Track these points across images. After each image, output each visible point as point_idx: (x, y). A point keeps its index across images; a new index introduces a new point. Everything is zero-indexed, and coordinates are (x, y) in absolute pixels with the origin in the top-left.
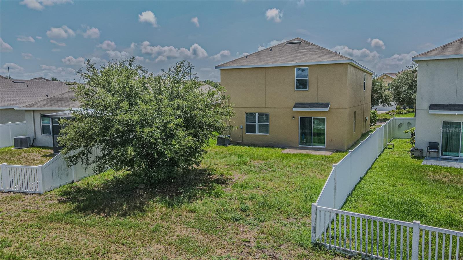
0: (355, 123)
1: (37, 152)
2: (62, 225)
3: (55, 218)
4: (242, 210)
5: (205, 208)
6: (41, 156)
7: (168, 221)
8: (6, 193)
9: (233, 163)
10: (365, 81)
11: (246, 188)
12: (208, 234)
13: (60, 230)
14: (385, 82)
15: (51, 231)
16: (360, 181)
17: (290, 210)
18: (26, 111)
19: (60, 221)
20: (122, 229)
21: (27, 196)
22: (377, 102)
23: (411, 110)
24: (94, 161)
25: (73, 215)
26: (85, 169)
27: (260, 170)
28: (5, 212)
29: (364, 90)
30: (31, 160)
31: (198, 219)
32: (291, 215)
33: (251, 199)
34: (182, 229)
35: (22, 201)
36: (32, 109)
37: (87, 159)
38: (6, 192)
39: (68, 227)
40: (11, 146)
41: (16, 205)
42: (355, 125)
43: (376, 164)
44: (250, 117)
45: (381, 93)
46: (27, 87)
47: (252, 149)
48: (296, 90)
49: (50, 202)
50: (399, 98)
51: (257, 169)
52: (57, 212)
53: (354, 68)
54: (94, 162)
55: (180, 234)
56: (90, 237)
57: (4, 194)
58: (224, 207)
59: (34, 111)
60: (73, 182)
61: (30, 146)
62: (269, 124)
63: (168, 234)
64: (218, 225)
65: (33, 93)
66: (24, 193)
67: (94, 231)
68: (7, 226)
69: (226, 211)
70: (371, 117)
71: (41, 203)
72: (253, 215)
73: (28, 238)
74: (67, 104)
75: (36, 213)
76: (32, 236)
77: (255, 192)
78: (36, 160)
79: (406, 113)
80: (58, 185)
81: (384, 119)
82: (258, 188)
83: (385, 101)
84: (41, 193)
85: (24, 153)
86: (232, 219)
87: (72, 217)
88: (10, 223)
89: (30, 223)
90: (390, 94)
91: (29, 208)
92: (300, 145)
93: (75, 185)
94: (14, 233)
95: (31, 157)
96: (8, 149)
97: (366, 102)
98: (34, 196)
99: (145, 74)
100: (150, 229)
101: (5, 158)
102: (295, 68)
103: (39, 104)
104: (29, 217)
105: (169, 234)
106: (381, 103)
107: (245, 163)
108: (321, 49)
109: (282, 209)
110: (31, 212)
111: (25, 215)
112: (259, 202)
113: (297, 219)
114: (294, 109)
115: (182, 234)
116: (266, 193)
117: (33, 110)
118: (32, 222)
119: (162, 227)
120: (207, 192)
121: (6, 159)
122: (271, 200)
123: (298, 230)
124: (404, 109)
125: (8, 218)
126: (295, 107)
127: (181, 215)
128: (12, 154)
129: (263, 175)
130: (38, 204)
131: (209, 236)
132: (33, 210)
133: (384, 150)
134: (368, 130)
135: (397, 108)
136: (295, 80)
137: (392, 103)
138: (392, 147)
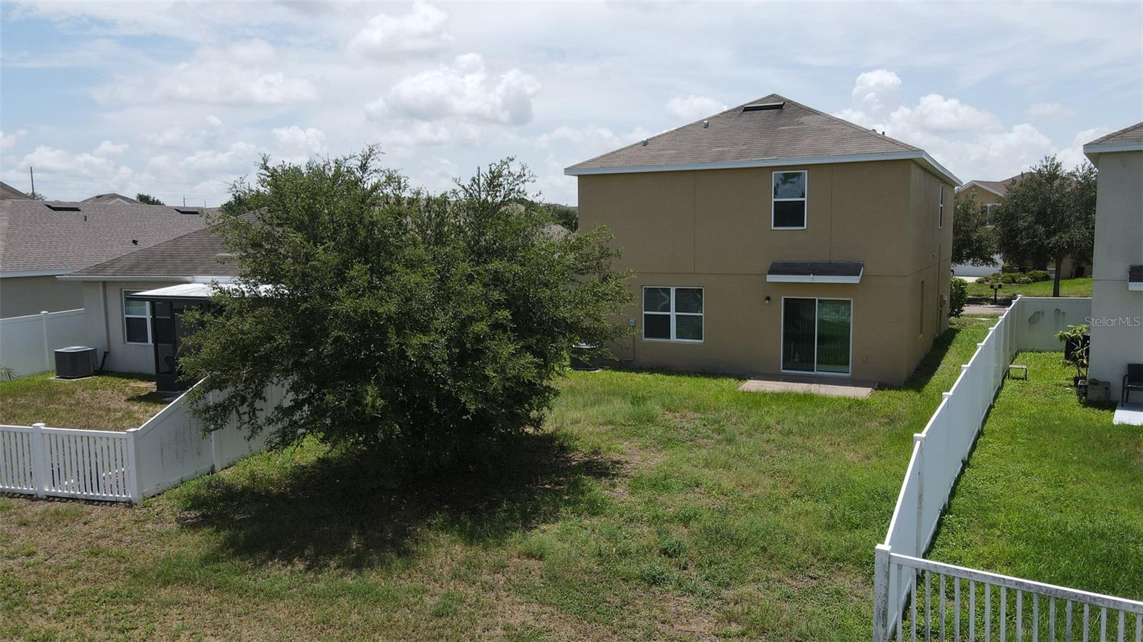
0: (922, 313)
1: (114, 387)
2: (195, 594)
3: (175, 573)
4: (665, 552)
5: (567, 545)
6: (125, 398)
7: (474, 584)
8: (42, 502)
9: (619, 419)
10: (942, 203)
11: (667, 488)
12: (585, 622)
13: (190, 608)
14: (978, 205)
15: (167, 610)
16: (962, 471)
17: (796, 554)
18: (87, 283)
19: (187, 581)
20: (354, 607)
21: (98, 510)
23: (1040, 273)
24: (272, 419)
25: (222, 566)
26: (248, 440)
27: (693, 437)
28: (41, 555)
29: (941, 226)
30: (100, 409)
31: (554, 578)
32: (799, 567)
33: (685, 520)
34: (515, 607)
35: (85, 524)
36: (100, 277)
37: (251, 414)
38: (41, 499)
39: (212, 599)
40: (49, 372)
41: (71, 534)
42: (922, 316)
43: (991, 421)
44: (655, 297)
45: (969, 233)
46: (85, 220)
47: (661, 380)
48: (775, 228)
49: (158, 527)
51: (684, 434)
52: (179, 557)
53: (922, 172)
54: (270, 421)
55: (511, 621)
56: (273, 629)
57: (38, 502)
58: (616, 543)
59: (104, 283)
60: (212, 471)
61: (95, 371)
62: (702, 314)
63: (479, 622)
64: (609, 596)
65: (99, 237)
66: (89, 501)
67: (280, 611)
68: (50, 594)
69: (624, 554)
70: (952, 296)
71: (135, 531)
72: (696, 566)
73: (109, 632)
74: (189, 265)
75: (124, 558)
76: (118, 626)
77: (694, 501)
78: (115, 410)
79: (1028, 283)
80: (175, 479)
81: (975, 297)
82: (697, 490)
83: (978, 252)
84: (134, 501)
85: (83, 391)
86: (643, 579)
87: (219, 570)
88: (57, 588)
89: (111, 588)
90: (991, 235)
91: (106, 543)
92: (784, 369)
93: (219, 479)
94: (69, 615)
95: (100, 403)
96: (40, 378)
97: (942, 258)
98: (115, 508)
99: (401, 191)
100: (428, 606)
101: (33, 405)
102: (773, 173)
103: (118, 266)
104: (106, 569)
105: (482, 622)
106: (968, 257)
107: (651, 420)
108: (838, 124)
109: (772, 550)
110: (109, 556)
111: (96, 565)
112: (707, 530)
113: (815, 579)
114: (772, 278)
115: (515, 621)
116: (722, 502)
117: (104, 280)
118: (114, 583)
119: (462, 601)
120: (565, 500)
121: (37, 406)
122: (738, 523)
123: (825, 610)
124: (1023, 270)
125: (50, 572)
126: (771, 272)
127: (505, 567)
128: (51, 394)
129: (705, 452)
130: (127, 533)
131: (589, 627)
132: (115, 549)
133: (1003, 382)
134: (947, 328)
135: (1004, 270)
136: (773, 203)
137: (997, 257)
138: (1022, 375)
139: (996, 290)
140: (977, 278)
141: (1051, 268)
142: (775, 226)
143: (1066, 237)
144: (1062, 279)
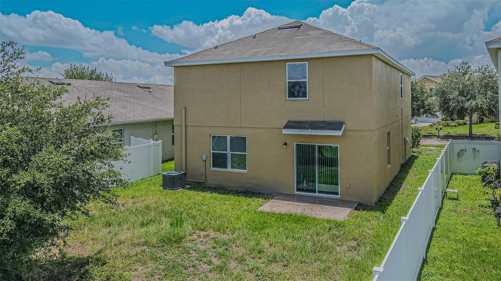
0: (389, 151)
10: (401, 84)
14: (427, 87)
22: (417, 112)
23: (461, 121)
29: (402, 97)
42: (390, 153)
44: (219, 141)
45: (423, 101)
50: (448, 107)
53: (384, 64)
62: (246, 153)
70: (412, 136)
79: (455, 126)
81: (428, 134)
83: (429, 111)
90: (435, 102)
92: (297, 191)
97: (404, 116)
102: (287, 63)
106: (423, 113)
108: (330, 35)
114: (285, 131)
124: (452, 120)
126: (286, 127)
133: (442, 202)
134: (410, 155)
135: (443, 120)
136: (287, 82)
137: (438, 114)
138: (455, 196)
139: (439, 131)
140: (429, 124)
141: (467, 118)
142: (289, 97)
143: (474, 103)
144: (473, 124)
